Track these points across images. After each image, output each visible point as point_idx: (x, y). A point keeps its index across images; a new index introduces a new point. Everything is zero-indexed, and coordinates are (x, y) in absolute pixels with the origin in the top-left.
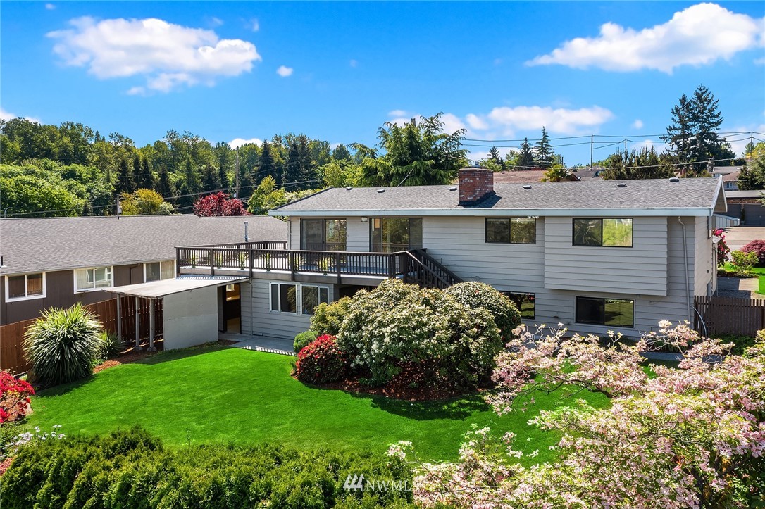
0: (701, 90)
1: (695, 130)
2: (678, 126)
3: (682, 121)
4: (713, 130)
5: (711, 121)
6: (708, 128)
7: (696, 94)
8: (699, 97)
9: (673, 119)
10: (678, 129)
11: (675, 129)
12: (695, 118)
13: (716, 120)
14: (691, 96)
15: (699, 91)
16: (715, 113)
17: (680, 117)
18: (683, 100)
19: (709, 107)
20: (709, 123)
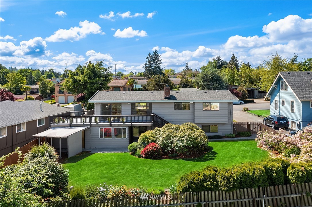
0: (155, 51)
1: (154, 65)
2: (148, 63)
3: (149, 62)
4: (159, 65)
5: (159, 62)
6: (158, 65)
7: (154, 53)
8: (155, 54)
9: (146, 61)
10: (148, 64)
11: (147, 64)
12: (153, 61)
13: (160, 62)
14: (152, 54)
15: (155, 52)
16: (160, 59)
17: (149, 60)
18: (149, 54)
19: (158, 57)
20: (158, 63)
